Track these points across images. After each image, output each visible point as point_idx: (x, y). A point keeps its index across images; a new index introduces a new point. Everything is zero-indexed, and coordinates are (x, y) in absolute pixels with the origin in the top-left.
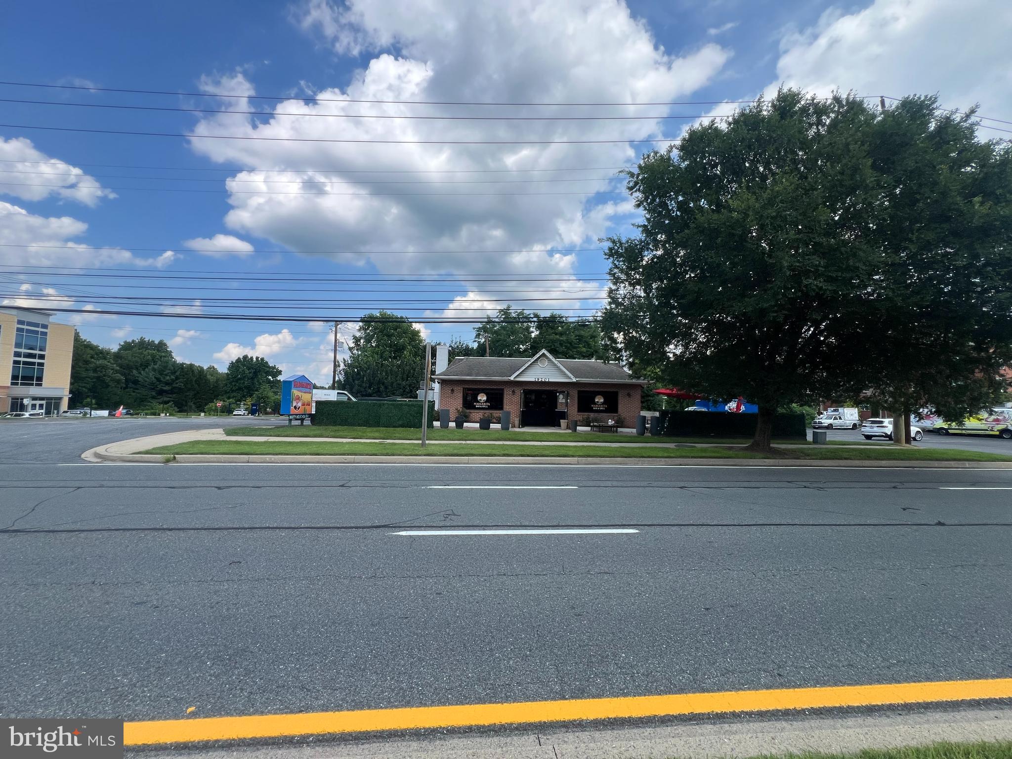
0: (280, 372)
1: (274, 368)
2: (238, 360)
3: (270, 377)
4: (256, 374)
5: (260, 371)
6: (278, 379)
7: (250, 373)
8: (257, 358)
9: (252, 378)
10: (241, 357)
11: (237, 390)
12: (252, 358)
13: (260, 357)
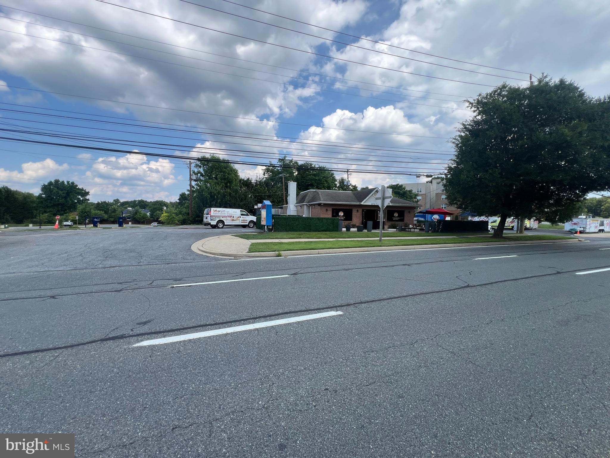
0: (88, 193)
1: (82, 189)
2: (50, 183)
3: (80, 197)
4: (68, 194)
5: (71, 192)
6: (87, 198)
7: (63, 193)
8: (68, 182)
9: (65, 198)
10: (53, 181)
11: (52, 206)
12: (63, 182)
13: (71, 181)
